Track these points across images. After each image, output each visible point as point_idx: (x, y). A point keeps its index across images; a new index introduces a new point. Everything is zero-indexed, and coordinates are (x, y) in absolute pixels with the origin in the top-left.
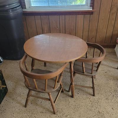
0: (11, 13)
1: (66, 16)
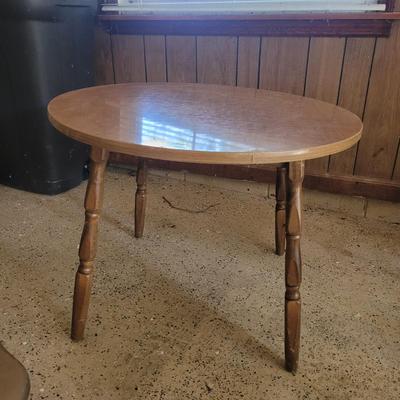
1: (265, 39)
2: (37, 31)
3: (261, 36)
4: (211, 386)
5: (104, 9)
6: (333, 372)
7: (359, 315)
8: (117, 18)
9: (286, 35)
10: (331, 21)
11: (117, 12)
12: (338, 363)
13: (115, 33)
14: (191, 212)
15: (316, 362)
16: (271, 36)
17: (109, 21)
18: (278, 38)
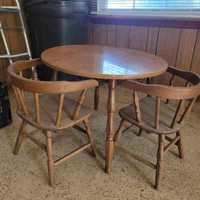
0: (64, 8)
1: (161, 28)
2: (64, 22)
3: (159, 27)
4: (125, 169)
5: (91, 13)
6: (176, 171)
7: (192, 152)
8: (96, 17)
9: (171, 27)
10: (192, 22)
11: (96, 15)
12: (179, 168)
13: (95, 23)
14: (122, 103)
15: (170, 167)
16: (164, 27)
17: (93, 18)
18: (166, 28)
